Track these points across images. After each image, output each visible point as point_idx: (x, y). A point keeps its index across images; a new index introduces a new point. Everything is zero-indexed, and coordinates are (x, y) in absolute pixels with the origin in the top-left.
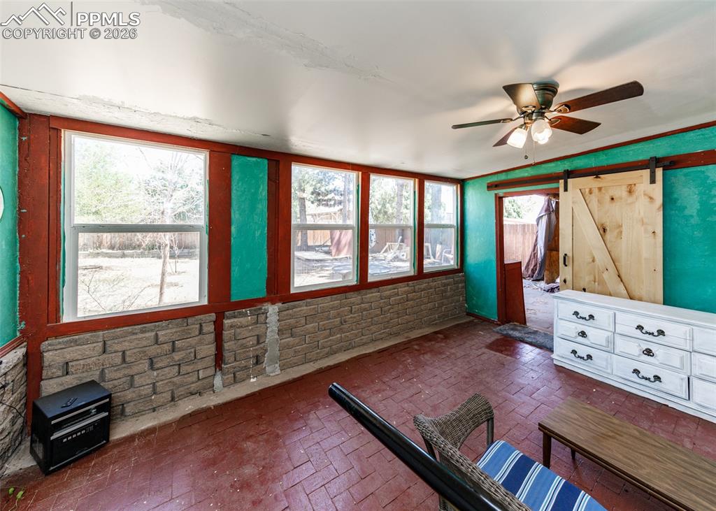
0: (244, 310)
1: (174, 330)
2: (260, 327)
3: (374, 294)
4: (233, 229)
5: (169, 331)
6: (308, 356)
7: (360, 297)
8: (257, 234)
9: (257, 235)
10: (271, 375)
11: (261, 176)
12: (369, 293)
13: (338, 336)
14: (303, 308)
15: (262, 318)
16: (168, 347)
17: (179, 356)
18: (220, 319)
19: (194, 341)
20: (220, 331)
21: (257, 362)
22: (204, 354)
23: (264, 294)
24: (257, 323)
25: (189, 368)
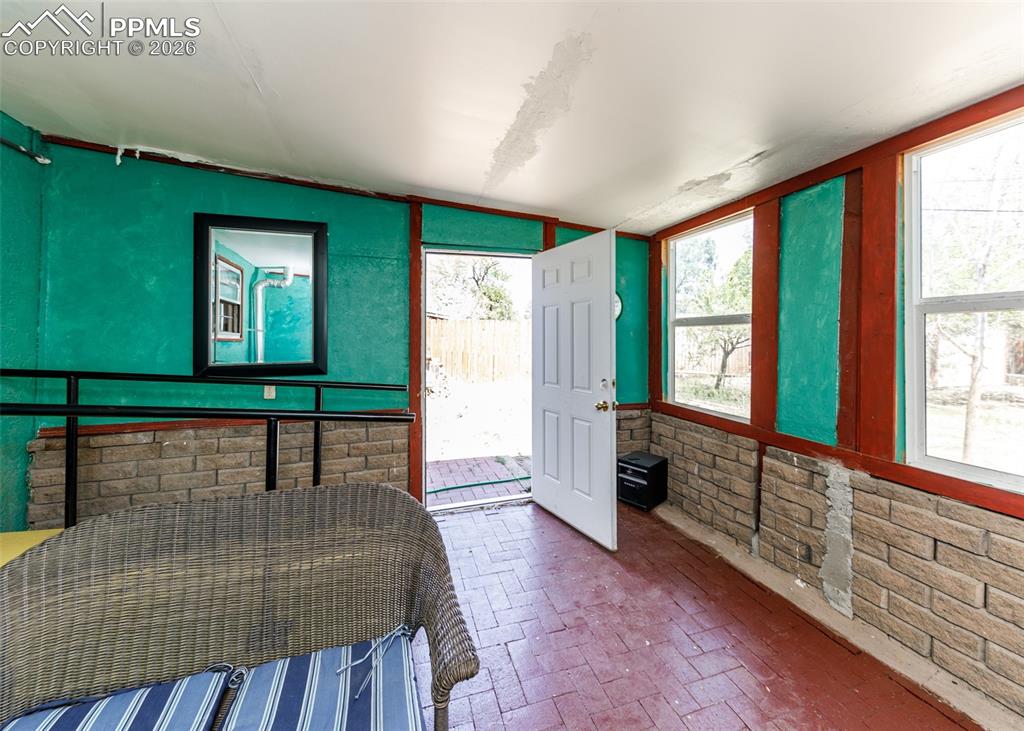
0: (789, 453)
1: (714, 441)
2: (815, 497)
4: (783, 318)
5: (711, 440)
8: (820, 324)
9: (818, 326)
10: (832, 603)
11: (829, 214)
14: (921, 510)
15: (818, 481)
16: (709, 458)
17: (717, 475)
18: (761, 453)
19: (731, 466)
20: (760, 467)
21: (808, 558)
22: (738, 489)
23: (830, 439)
24: (810, 485)
25: (726, 498)
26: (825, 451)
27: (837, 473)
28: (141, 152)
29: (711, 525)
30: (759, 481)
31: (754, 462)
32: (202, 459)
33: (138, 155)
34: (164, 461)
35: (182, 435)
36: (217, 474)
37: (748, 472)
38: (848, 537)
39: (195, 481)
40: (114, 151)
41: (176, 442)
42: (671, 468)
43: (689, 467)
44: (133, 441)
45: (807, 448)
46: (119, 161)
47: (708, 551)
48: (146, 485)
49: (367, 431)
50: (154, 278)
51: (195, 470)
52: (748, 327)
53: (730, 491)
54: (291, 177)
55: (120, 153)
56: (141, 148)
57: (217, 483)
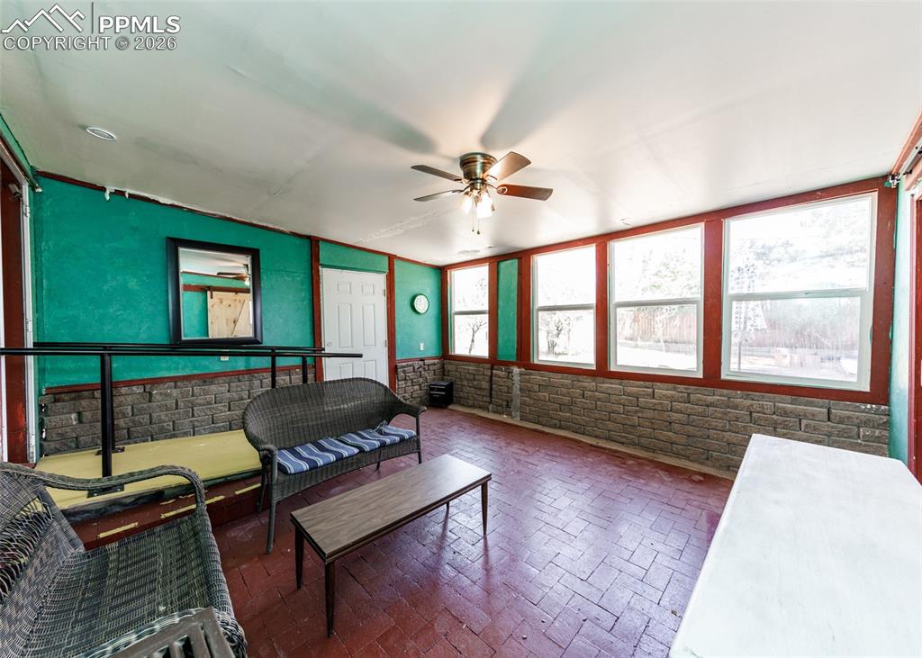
0: (501, 367)
1: (474, 368)
2: (510, 381)
3: (613, 386)
4: (499, 312)
5: (472, 368)
6: (541, 419)
7: (594, 384)
8: (511, 315)
10: (514, 419)
12: (607, 383)
13: (568, 414)
14: (536, 377)
15: (510, 375)
16: (472, 376)
17: (475, 383)
18: (492, 369)
19: (481, 377)
20: (491, 376)
21: (508, 406)
22: (484, 386)
23: (514, 359)
24: (508, 378)
25: (479, 392)
26: (513, 364)
27: (516, 370)
28: (129, 194)
29: (473, 406)
30: (491, 381)
31: (489, 374)
32: (182, 402)
33: (127, 196)
34: (154, 404)
35: (166, 386)
36: (193, 410)
37: (487, 378)
38: (519, 392)
39: (177, 416)
40: (104, 189)
41: (162, 391)
42: (455, 387)
43: (463, 383)
44: (129, 392)
45: (507, 364)
46: (108, 198)
47: (474, 414)
48: (142, 420)
49: (290, 378)
50: (135, 280)
51: (177, 408)
52: (487, 316)
53: (480, 389)
54: (234, 218)
55: (108, 192)
56: (129, 191)
57: (193, 416)
